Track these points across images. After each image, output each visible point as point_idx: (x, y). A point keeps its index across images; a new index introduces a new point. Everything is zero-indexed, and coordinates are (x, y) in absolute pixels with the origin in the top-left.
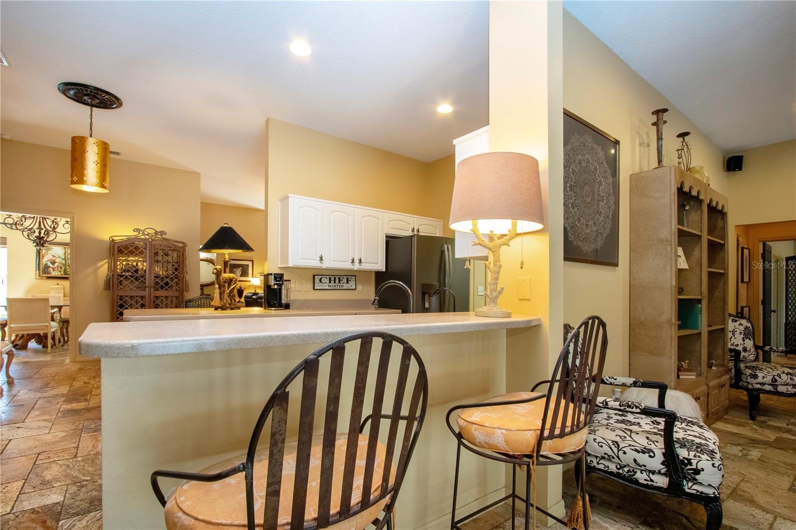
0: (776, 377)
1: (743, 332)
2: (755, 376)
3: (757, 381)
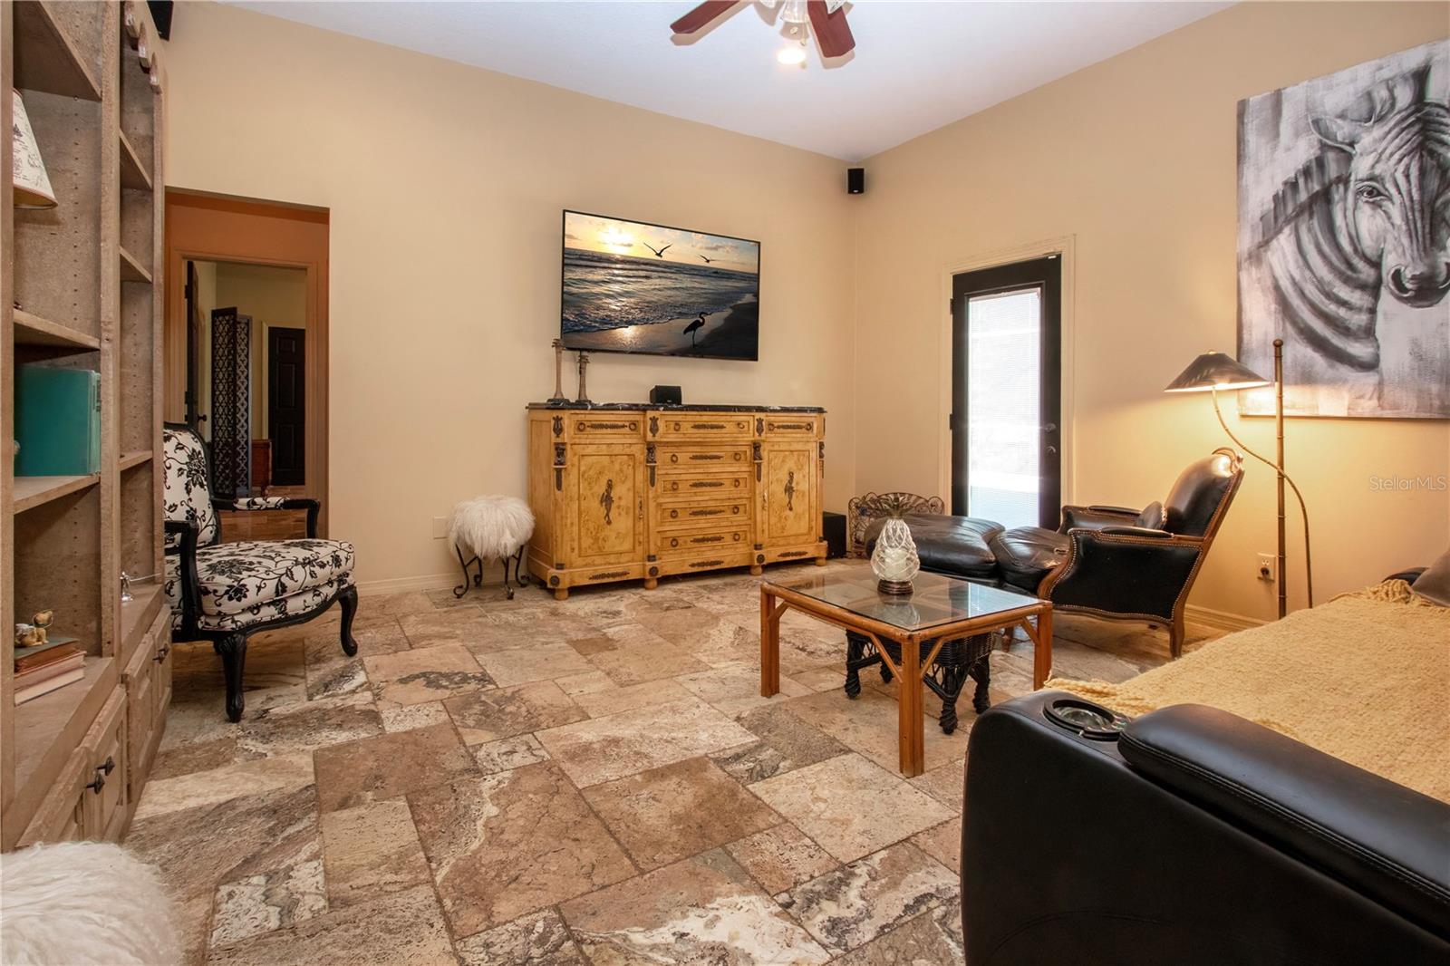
0: (285, 580)
1: (185, 467)
2: (238, 592)
3: (245, 602)
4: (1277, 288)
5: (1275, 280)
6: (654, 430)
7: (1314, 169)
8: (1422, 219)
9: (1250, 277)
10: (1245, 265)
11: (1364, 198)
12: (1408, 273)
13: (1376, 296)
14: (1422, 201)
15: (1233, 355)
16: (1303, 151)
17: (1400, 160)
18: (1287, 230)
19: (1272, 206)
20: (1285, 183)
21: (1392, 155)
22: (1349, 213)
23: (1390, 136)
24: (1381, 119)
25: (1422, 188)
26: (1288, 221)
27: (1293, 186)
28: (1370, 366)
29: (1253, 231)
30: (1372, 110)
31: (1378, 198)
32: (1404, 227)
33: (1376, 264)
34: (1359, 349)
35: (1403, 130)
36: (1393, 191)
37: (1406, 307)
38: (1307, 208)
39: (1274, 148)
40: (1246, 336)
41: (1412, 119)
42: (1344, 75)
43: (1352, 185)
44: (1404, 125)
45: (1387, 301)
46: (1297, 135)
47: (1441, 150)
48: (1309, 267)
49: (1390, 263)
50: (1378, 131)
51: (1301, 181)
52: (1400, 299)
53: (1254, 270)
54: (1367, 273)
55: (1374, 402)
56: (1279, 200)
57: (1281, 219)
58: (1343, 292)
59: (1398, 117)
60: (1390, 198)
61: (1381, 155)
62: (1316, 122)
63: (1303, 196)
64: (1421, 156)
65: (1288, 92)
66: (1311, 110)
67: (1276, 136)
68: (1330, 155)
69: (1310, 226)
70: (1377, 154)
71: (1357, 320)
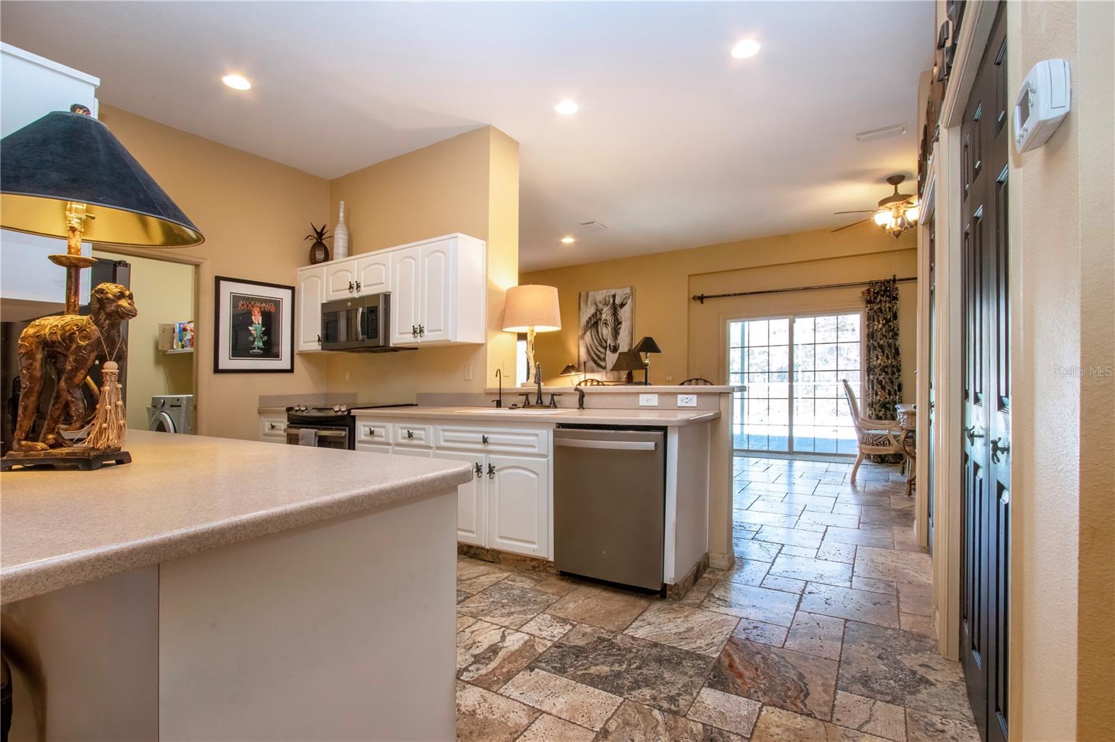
4: (587, 346)
5: (586, 344)
7: (594, 316)
8: (614, 332)
9: (582, 343)
11: (604, 325)
12: (612, 345)
13: (606, 350)
14: (614, 327)
15: (577, 366)
16: (592, 310)
17: (611, 316)
18: (589, 331)
19: (586, 323)
20: (588, 318)
22: (601, 328)
23: (609, 310)
24: (607, 305)
25: (614, 324)
27: (590, 318)
28: (605, 367)
30: (606, 302)
32: (611, 333)
33: (606, 342)
34: (602, 364)
36: (609, 324)
37: (611, 353)
38: (593, 325)
39: (587, 307)
41: (613, 307)
42: (600, 292)
43: (602, 321)
44: (611, 308)
45: (608, 352)
46: (591, 306)
47: (617, 316)
48: (594, 342)
49: (609, 342)
50: (607, 308)
51: (592, 318)
52: (610, 351)
54: (604, 344)
55: (606, 377)
57: (588, 328)
58: (600, 349)
59: (610, 305)
60: (609, 326)
62: (595, 303)
63: (592, 322)
64: (614, 316)
65: (590, 293)
66: (595, 299)
67: (587, 304)
68: (598, 312)
69: (594, 331)
70: (606, 314)
71: (602, 356)
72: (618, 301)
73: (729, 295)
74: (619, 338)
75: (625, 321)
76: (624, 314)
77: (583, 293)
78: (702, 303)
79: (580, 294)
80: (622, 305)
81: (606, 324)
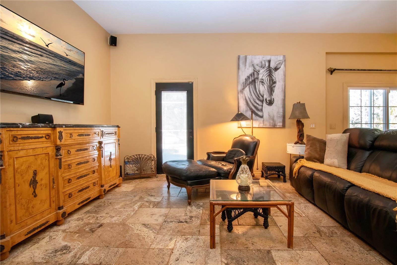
4: (246, 99)
5: (245, 97)
6: (61, 138)
7: (253, 75)
8: (270, 89)
9: (240, 96)
10: (240, 93)
11: (261, 83)
12: (268, 99)
13: (263, 103)
14: (270, 86)
16: (250, 71)
17: (266, 77)
18: (248, 87)
19: (245, 81)
20: (247, 76)
21: (265, 75)
22: (258, 85)
23: (265, 72)
24: (263, 68)
25: (270, 83)
26: (248, 85)
28: (262, 117)
29: (241, 86)
30: (262, 65)
31: (263, 83)
32: (267, 90)
33: (263, 97)
34: (260, 113)
35: (267, 71)
36: (265, 83)
37: (267, 106)
38: (251, 83)
39: (245, 68)
40: (240, 109)
41: (268, 69)
42: (258, 57)
43: (259, 80)
44: (267, 70)
45: (265, 104)
46: (249, 66)
47: (272, 77)
48: (252, 96)
49: (265, 97)
50: (263, 70)
51: (250, 77)
52: (266, 104)
53: (241, 94)
54: (261, 98)
55: (263, 124)
56: (246, 80)
57: (247, 84)
58: (258, 102)
59: (266, 68)
60: (265, 84)
61: (264, 75)
62: (253, 65)
63: (251, 80)
64: (270, 77)
65: (248, 57)
66: (252, 62)
67: (246, 66)
68: (255, 73)
69: (252, 87)
70: (263, 74)
71: (260, 107)
72: (273, 65)
73: (354, 70)
74: (274, 94)
75: (279, 82)
76: (278, 76)
77: (241, 56)
78: (331, 74)
79: (239, 56)
80: (276, 69)
81: (262, 82)
